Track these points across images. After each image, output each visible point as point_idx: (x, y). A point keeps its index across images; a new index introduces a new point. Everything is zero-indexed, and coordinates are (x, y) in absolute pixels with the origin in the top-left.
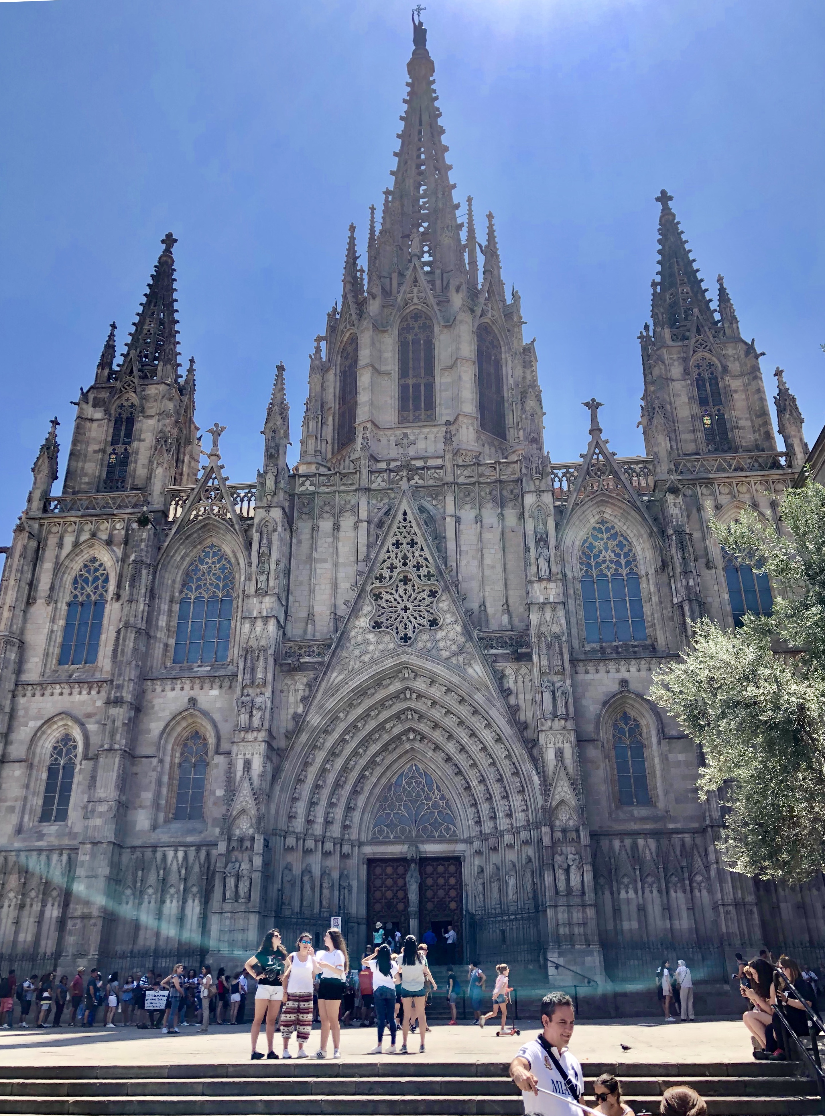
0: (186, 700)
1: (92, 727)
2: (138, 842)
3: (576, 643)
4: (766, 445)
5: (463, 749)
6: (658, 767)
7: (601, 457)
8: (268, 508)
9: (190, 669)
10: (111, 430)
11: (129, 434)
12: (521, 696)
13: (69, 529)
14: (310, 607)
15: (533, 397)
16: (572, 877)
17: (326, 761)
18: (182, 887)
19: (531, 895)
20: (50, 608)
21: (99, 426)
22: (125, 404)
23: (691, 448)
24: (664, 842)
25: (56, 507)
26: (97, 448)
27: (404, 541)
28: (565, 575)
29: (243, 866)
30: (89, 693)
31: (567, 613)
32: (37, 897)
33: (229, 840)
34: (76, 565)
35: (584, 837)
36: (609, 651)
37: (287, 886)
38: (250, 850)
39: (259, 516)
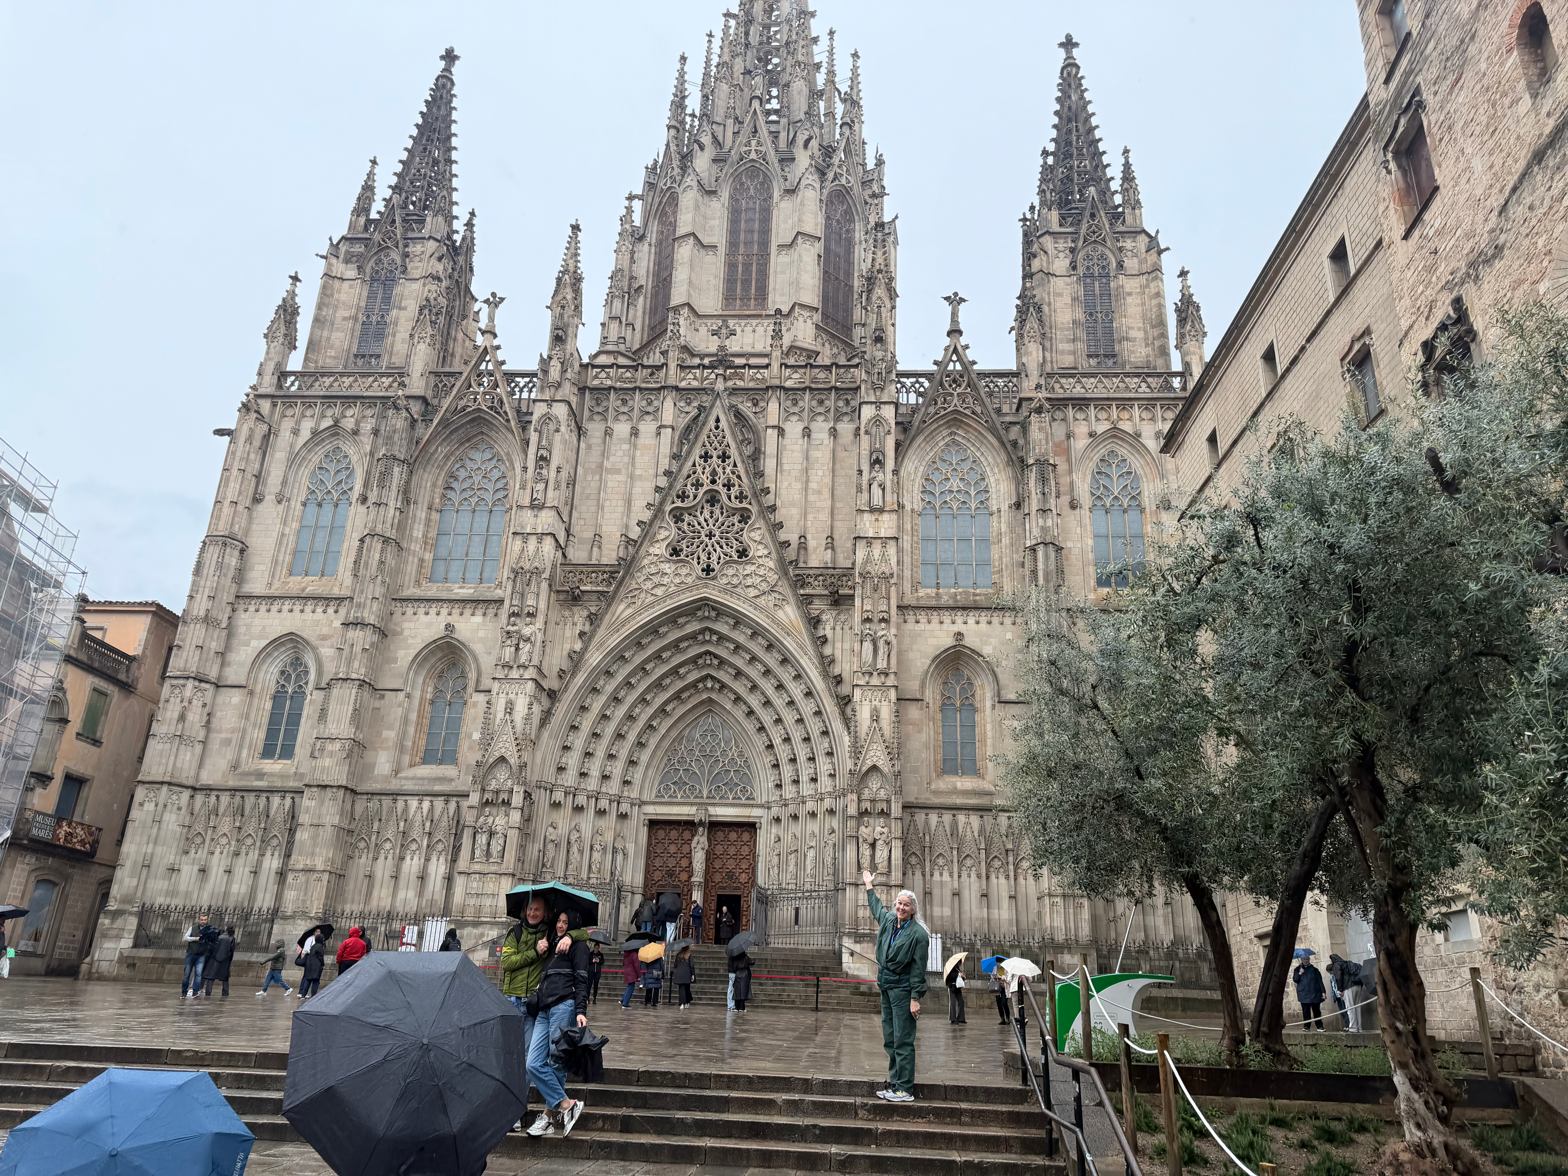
0: (443, 626)
1: (327, 652)
2: (376, 787)
3: (907, 587)
4: (1159, 361)
5: (767, 703)
6: (989, 734)
7: (958, 367)
8: (550, 402)
9: (449, 590)
10: (365, 294)
11: (387, 299)
12: (838, 645)
13: (309, 413)
14: (598, 526)
15: (883, 286)
16: (878, 853)
17: (606, 706)
18: (425, 843)
19: (831, 871)
20: (281, 507)
21: (351, 287)
22: (385, 261)
23: (1068, 360)
24: (988, 818)
25: (292, 384)
26: (347, 314)
27: (715, 454)
28: (901, 506)
29: (497, 822)
30: (325, 612)
31: (900, 551)
32: (254, 844)
33: (483, 790)
34: (317, 457)
35: (896, 810)
36: (946, 598)
37: (550, 846)
38: (507, 803)
39: (539, 410)
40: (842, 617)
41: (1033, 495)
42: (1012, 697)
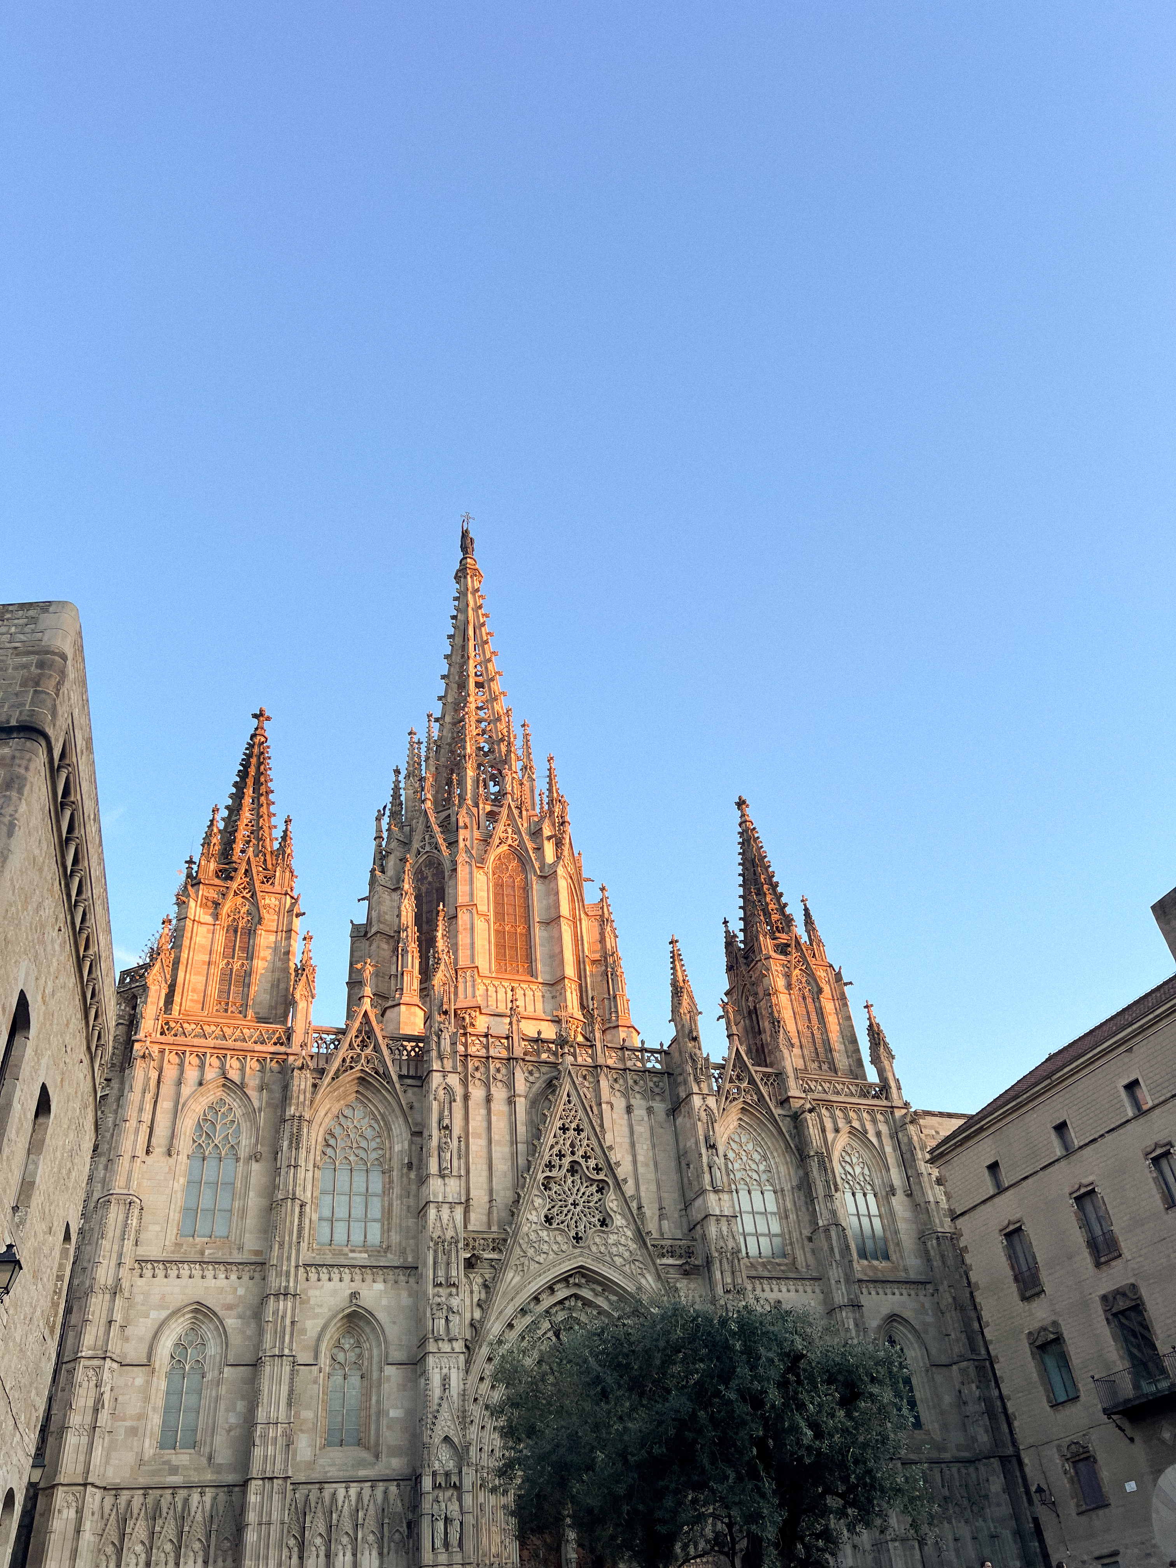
0: (348, 1294)
7: (740, 1064)
8: (444, 1073)
10: (223, 940)
11: (244, 948)
20: (171, 1161)
21: (209, 931)
22: (241, 910)
23: (802, 1063)
25: (176, 1031)
26: (206, 958)
27: (571, 1126)
29: (450, 1508)
30: (227, 1278)
32: (175, 1550)
33: (434, 1474)
34: (200, 1108)
36: (759, 1268)
38: (457, 1488)
40: (692, 1286)
41: (818, 1182)
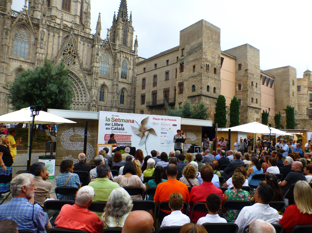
0: (19, 65)
4: (131, 47)
6: (106, 96)
7: (107, 41)
8: (43, 28)
12: (88, 81)
14: (47, 52)
23: (120, 44)
24: (106, 108)
27: (70, 45)
35: (97, 106)
36: (102, 76)
39: (41, 29)
40: (89, 77)
41: (117, 65)
42: (110, 92)
